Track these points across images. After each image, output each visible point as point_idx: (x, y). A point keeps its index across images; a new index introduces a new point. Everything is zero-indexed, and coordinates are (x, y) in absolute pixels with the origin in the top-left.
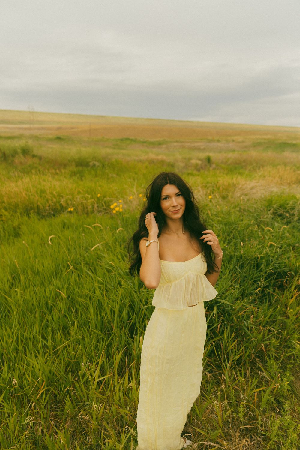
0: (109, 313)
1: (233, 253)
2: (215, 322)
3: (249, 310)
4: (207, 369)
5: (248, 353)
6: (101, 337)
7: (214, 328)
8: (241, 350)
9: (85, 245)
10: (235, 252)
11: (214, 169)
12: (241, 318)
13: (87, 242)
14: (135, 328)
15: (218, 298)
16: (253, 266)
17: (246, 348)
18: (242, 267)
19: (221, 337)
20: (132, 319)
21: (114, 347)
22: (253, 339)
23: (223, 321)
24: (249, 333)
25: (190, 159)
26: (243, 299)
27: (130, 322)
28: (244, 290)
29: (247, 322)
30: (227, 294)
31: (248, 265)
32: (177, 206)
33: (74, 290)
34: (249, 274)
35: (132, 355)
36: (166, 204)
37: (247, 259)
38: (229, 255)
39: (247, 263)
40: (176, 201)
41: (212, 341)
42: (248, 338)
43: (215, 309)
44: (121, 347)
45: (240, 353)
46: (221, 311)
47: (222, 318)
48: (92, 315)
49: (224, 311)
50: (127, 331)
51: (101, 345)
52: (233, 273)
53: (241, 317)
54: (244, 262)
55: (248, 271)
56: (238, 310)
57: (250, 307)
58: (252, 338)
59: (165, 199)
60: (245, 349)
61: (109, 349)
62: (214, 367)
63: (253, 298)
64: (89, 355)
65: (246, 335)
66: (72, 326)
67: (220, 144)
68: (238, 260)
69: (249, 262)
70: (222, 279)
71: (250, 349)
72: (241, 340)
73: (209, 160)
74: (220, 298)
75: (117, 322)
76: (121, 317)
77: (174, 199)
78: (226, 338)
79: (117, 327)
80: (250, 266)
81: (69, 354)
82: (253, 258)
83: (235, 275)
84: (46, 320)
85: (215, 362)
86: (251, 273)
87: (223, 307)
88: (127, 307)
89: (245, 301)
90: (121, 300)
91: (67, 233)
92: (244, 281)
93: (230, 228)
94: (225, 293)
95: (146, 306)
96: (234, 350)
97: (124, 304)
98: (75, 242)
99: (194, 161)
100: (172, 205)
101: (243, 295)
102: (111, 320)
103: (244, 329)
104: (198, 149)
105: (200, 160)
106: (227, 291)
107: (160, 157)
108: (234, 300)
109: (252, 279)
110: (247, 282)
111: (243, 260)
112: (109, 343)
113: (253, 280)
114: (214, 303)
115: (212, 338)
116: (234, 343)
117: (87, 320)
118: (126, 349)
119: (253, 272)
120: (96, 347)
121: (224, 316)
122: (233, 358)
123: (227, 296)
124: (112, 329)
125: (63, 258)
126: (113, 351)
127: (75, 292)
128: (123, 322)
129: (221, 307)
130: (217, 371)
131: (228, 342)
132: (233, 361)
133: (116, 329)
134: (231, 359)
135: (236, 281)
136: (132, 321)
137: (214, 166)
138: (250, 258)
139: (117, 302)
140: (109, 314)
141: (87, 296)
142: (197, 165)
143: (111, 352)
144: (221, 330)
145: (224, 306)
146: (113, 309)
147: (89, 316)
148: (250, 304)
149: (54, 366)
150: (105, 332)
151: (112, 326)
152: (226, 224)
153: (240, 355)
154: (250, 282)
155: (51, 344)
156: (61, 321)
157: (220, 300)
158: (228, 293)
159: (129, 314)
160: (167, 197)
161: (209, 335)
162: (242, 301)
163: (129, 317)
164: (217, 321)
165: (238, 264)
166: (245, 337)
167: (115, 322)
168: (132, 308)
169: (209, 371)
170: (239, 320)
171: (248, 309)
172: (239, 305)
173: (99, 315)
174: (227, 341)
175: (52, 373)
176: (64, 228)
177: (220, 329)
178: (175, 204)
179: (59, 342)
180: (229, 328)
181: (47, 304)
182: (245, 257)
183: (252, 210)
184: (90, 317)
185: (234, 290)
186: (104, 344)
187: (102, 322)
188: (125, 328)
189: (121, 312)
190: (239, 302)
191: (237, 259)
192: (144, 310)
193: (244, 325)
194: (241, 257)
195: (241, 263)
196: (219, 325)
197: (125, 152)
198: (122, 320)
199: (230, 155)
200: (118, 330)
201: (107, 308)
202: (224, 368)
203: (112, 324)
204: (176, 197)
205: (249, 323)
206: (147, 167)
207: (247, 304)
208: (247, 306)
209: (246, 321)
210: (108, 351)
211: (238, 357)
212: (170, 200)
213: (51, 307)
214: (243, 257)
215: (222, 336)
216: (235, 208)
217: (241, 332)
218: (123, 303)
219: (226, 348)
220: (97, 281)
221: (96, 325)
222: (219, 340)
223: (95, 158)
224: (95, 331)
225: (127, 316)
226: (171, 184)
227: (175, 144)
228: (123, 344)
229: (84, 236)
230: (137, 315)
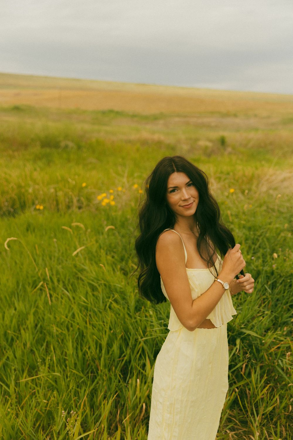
0: (93, 346)
1: (261, 268)
2: (239, 360)
3: (284, 345)
4: (228, 426)
5: (283, 405)
6: (82, 380)
7: (237, 368)
8: (275, 399)
9: (56, 255)
10: (264, 266)
11: (230, 153)
12: (274, 356)
13: (59, 251)
14: (128, 368)
15: (242, 328)
16: (288, 285)
17: (282, 397)
18: (273, 286)
19: (248, 381)
20: (125, 356)
21: (101, 395)
22: (290, 385)
23: (250, 359)
24: (284, 375)
25: (197, 140)
26: (276, 330)
27: (123, 360)
28: (276, 318)
29: (282, 361)
30: (253, 323)
31: (281, 283)
32: (189, 198)
33: (44, 315)
34: (283, 296)
35: (125, 406)
36: (174, 198)
37: (281, 276)
38: (255, 270)
39: (280, 281)
40: (188, 194)
41: (234, 386)
42: (284, 383)
43: (238, 341)
44: (111, 394)
45: (274, 404)
46: (246, 345)
47: (248, 355)
48: (70, 350)
49: (250, 346)
50: (118, 372)
51: (83, 391)
52: (261, 295)
53: (274, 353)
54: (277, 279)
55: (282, 292)
56: (269, 345)
57: (285, 340)
58: (289, 383)
59: (173, 191)
60: (280, 399)
61: (93, 396)
62: (237, 422)
63: (289, 329)
64: (67, 404)
65: (280, 379)
66: (42, 365)
67: (237, 121)
68: (268, 278)
69: (284, 280)
70: (246, 303)
71: (286, 399)
72: (274, 386)
73: (223, 142)
74: (244, 328)
75: (105, 360)
76: (110, 353)
77: (184, 190)
78: (254, 382)
79: (105, 366)
80: (285, 286)
81: (38, 403)
82: (288, 275)
83: (264, 297)
84: (6, 357)
85: (239, 416)
86: (285, 294)
87: (249, 340)
88: (119, 338)
89: (279, 332)
90: (110, 329)
91: (31, 238)
92: (276, 305)
93: (255, 234)
94: (250, 320)
95: (144, 339)
96: (265, 398)
97: (115, 334)
98: (44, 251)
99: (203, 143)
100: (183, 199)
101: (276, 325)
102: (96, 357)
103: (278, 371)
104: (208, 126)
105: (210, 141)
106: (253, 318)
107: (156, 137)
108: (264, 330)
109: (287, 303)
110: (280, 307)
111: (275, 278)
112: (93, 389)
113: (289, 304)
114: (236, 335)
115: (235, 383)
116: (265, 390)
117: (63, 358)
118: (116, 396)
119: (289, 293)
120: (77, 394)
121: (250, 353)
122: (264, 410)
123: (253, 326)
124: (97, 369)
125: (27, 272)
126: (98, 400)
127: (46, 318)
128: (112, 361)
129: (246, 340)
130: (242, 429)
131: (257, 388)
132: (263, 415)
133: (103, 369)
134: (261, 412)
135: (265, 306)
136: (126, 358)
137: (229, 149)
138: (284, 274)
139: (105, 332)
140: (93, 348)
141: (62, 324)
142: (206, 148)
143: (97, 401)
144: (247, 371)
145: (251, 339)
146: (99, 341)
147: (66, 350)
148: (285, 337)
149: (19, 420)
150: (88, 373)
151: (97, 365)
152: (250, 229)
153: (273, 406)
154: (284, 307)
155: (13, 390)
156: (26, 359)
157: (244, 331)
158: (255, 321)
159: (121, 348)
160: (175, 189)
161: (231, 378)
162: (274, 332)
163: (122, 352)
164: (241, 358)
165: (268, 282)
166: (278, 382)
167: (102, 359)
168: (125, 341)
169: (230, 429)
170: (270, 358)
171: (282, 342)
172: (270, 338)
173: (79, 351)
174: (255, 387)
175: (16, 429)
176: (27, 230)
177: (245, 370)
178: (187, 197)
179: (25, 387)
180: (258, 369)
181: (5, 334)
182: (277, 272)
183: (284, 210)
184: (68, 352)
185: (263, 317)
186: (87, 389)
187: (84, 359)
188: (116, 368)
189: (109, 345)
190: (270, 333)
191: (267, 276)
192: (142, 344)
193: (278, 365)
194: (272, 273)
195: (272, 281)
196: (244, 366)
197: (108, 128)
198: (111, 358)
199: (252, 135)
200: (106, 371)
201: (90, 340)
202: (252, 423)
203: (97, 362)
204: (186, 188)
205: (284, 363)
206: (138, 150)
207: (281, 337)
208: (282, 338)
209: (281, 359)
210: (92, 400)
211: (270, 409)
212: (178, 193)
213: (12, 339)
214: (276, 274)
215: (250, 380)
216: (260, 206)
217: (273, 374)
218: (113, 333)
219: (255, 396)
220: (77, 303)
221: (75, 364)
222: (244, 386)
223: (66, 137)
224: (74, 371)
225: (118, 352)
226: (178, 171)
227: (177, 119)
228: (113, 389)
229: (56, 242)
230: (133, 350)
